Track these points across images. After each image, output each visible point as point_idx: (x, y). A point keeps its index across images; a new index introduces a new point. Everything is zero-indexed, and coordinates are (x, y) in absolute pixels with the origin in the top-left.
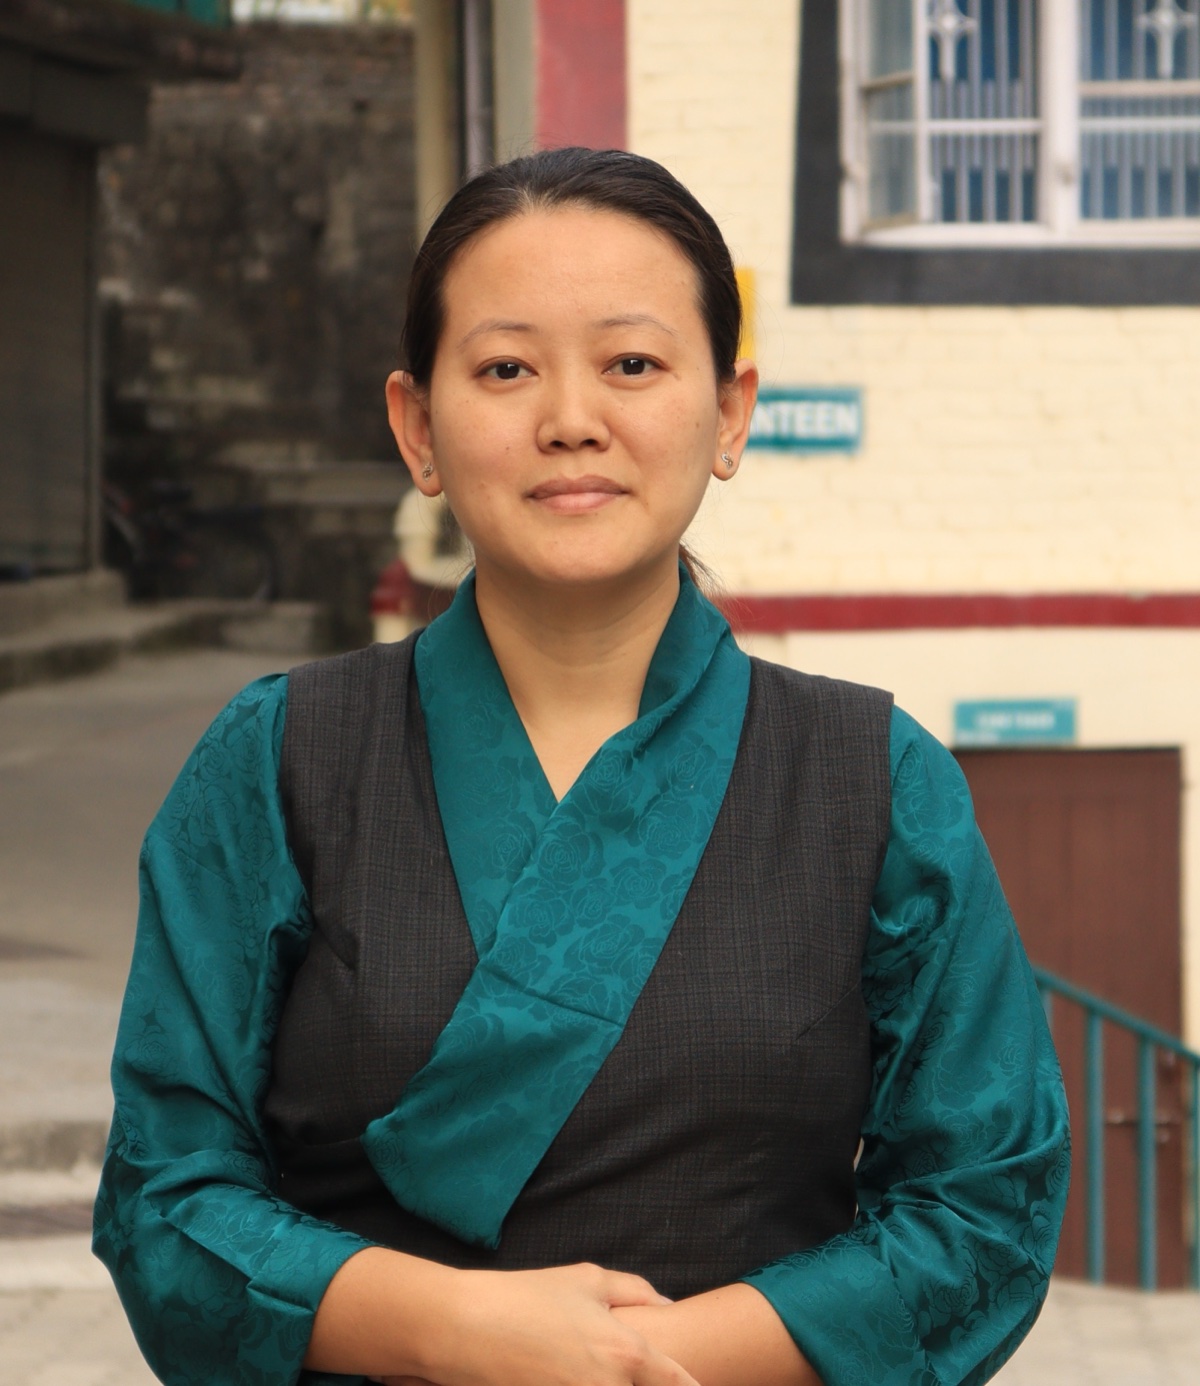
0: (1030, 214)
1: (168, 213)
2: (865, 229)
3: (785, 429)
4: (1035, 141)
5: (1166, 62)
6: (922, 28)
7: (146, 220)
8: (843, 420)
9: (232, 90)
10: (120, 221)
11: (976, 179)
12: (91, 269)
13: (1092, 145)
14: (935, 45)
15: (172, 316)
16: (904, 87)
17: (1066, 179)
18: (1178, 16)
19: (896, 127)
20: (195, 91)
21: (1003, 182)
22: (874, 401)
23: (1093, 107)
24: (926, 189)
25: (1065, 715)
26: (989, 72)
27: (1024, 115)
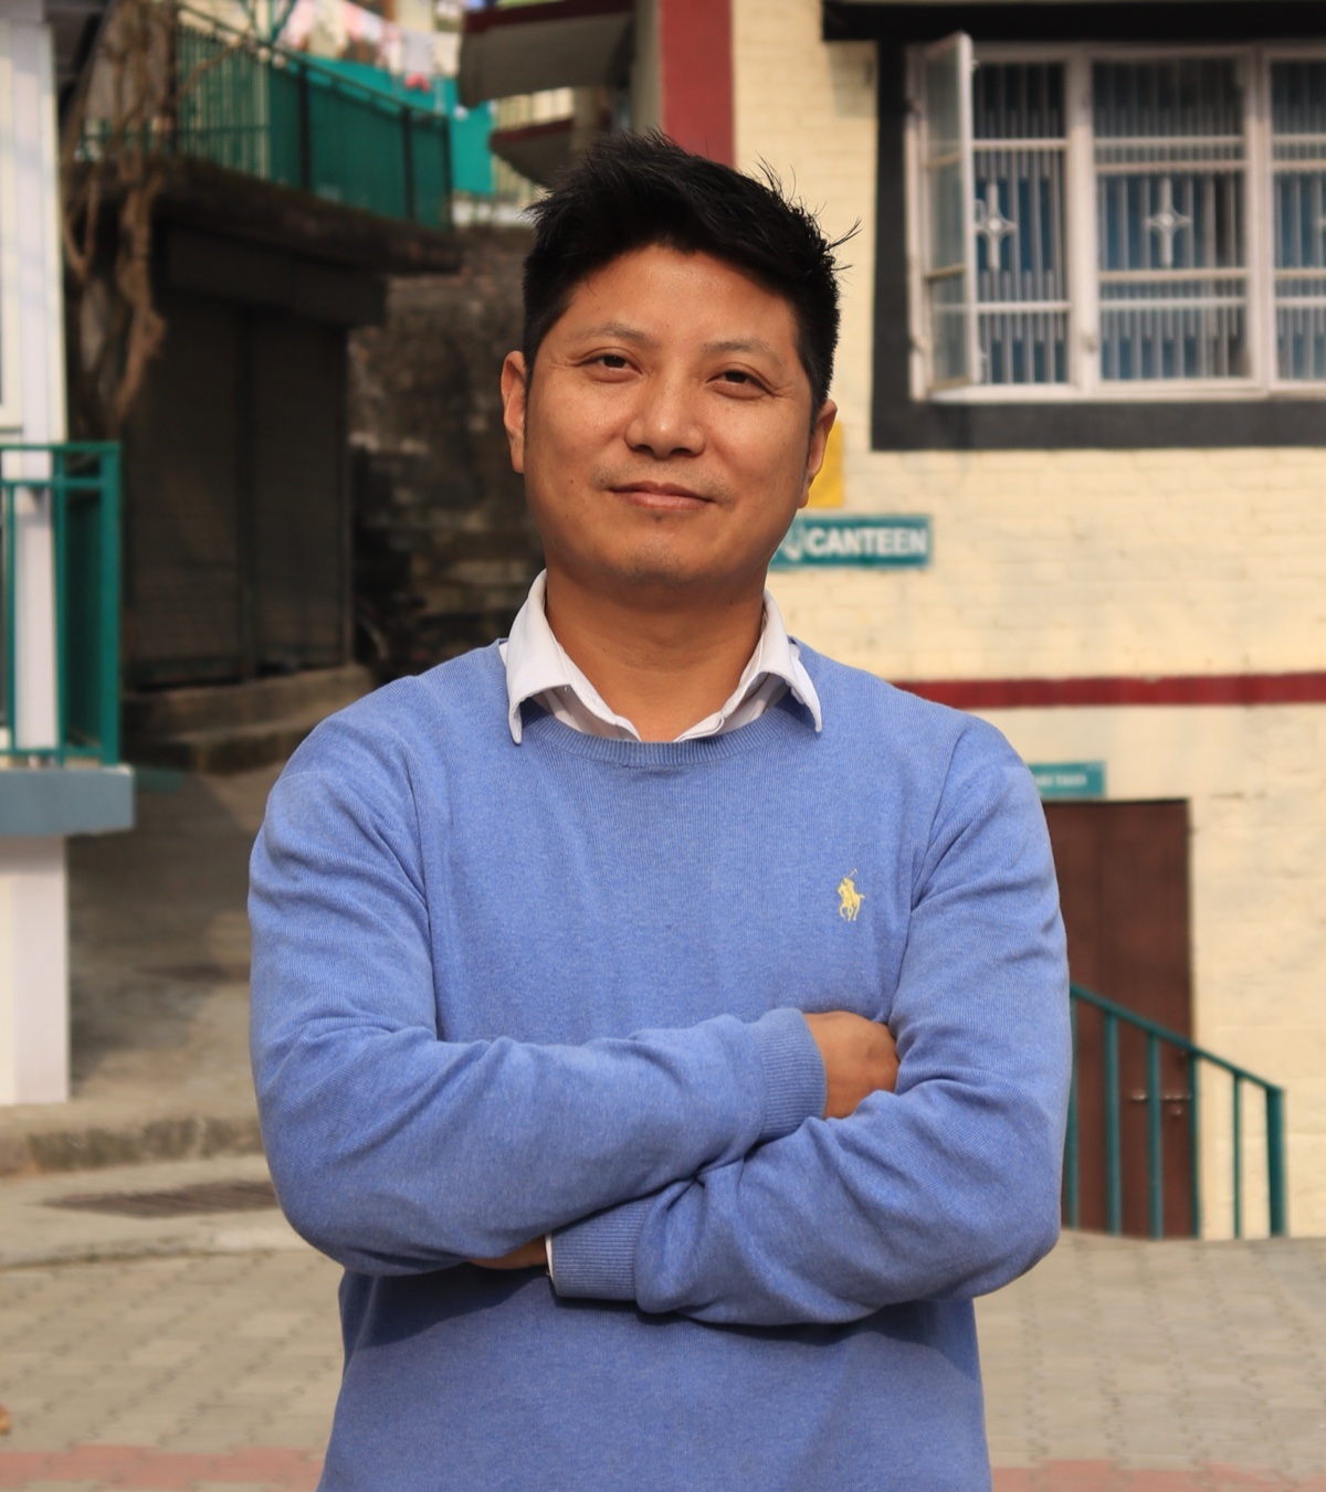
0: (1062, 376)
1: (406, 379)
2: (929, 391)
3: (869, 550)
4: (1064, 318)
5: (1167, 255)
6: (971, 229)
7: (388, 385)
8: (916, 542)
9: (456, 281)
10: (367, 386)
11: (1018, 348)
12: (341, 423)
13: (1109, 320)
14: (982, 241)
15: (410, 460)
16: (958, 277)
17: (1091, 348)
18: (1176, 219)
19: (953, 308)
20: (426, 282)
21: (1040, 350)
22: (940, 525)
23: (1108, 290)
24: (976, 357)
25: (1095, 774)
26: (1027, 264)
27: (1056, 298)
